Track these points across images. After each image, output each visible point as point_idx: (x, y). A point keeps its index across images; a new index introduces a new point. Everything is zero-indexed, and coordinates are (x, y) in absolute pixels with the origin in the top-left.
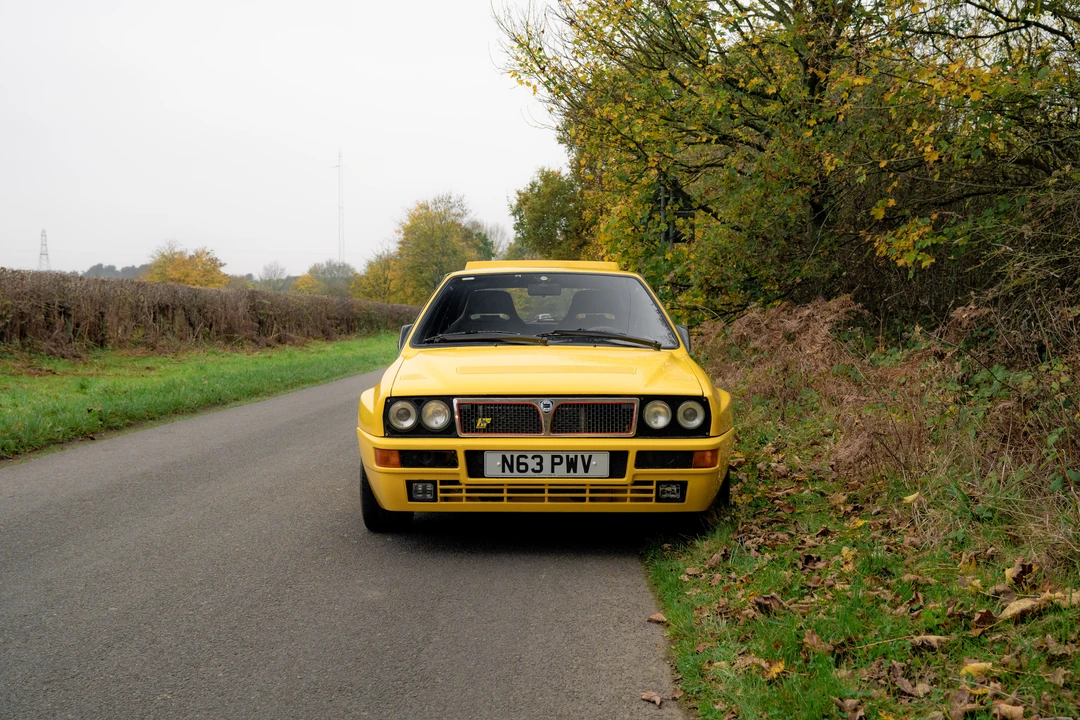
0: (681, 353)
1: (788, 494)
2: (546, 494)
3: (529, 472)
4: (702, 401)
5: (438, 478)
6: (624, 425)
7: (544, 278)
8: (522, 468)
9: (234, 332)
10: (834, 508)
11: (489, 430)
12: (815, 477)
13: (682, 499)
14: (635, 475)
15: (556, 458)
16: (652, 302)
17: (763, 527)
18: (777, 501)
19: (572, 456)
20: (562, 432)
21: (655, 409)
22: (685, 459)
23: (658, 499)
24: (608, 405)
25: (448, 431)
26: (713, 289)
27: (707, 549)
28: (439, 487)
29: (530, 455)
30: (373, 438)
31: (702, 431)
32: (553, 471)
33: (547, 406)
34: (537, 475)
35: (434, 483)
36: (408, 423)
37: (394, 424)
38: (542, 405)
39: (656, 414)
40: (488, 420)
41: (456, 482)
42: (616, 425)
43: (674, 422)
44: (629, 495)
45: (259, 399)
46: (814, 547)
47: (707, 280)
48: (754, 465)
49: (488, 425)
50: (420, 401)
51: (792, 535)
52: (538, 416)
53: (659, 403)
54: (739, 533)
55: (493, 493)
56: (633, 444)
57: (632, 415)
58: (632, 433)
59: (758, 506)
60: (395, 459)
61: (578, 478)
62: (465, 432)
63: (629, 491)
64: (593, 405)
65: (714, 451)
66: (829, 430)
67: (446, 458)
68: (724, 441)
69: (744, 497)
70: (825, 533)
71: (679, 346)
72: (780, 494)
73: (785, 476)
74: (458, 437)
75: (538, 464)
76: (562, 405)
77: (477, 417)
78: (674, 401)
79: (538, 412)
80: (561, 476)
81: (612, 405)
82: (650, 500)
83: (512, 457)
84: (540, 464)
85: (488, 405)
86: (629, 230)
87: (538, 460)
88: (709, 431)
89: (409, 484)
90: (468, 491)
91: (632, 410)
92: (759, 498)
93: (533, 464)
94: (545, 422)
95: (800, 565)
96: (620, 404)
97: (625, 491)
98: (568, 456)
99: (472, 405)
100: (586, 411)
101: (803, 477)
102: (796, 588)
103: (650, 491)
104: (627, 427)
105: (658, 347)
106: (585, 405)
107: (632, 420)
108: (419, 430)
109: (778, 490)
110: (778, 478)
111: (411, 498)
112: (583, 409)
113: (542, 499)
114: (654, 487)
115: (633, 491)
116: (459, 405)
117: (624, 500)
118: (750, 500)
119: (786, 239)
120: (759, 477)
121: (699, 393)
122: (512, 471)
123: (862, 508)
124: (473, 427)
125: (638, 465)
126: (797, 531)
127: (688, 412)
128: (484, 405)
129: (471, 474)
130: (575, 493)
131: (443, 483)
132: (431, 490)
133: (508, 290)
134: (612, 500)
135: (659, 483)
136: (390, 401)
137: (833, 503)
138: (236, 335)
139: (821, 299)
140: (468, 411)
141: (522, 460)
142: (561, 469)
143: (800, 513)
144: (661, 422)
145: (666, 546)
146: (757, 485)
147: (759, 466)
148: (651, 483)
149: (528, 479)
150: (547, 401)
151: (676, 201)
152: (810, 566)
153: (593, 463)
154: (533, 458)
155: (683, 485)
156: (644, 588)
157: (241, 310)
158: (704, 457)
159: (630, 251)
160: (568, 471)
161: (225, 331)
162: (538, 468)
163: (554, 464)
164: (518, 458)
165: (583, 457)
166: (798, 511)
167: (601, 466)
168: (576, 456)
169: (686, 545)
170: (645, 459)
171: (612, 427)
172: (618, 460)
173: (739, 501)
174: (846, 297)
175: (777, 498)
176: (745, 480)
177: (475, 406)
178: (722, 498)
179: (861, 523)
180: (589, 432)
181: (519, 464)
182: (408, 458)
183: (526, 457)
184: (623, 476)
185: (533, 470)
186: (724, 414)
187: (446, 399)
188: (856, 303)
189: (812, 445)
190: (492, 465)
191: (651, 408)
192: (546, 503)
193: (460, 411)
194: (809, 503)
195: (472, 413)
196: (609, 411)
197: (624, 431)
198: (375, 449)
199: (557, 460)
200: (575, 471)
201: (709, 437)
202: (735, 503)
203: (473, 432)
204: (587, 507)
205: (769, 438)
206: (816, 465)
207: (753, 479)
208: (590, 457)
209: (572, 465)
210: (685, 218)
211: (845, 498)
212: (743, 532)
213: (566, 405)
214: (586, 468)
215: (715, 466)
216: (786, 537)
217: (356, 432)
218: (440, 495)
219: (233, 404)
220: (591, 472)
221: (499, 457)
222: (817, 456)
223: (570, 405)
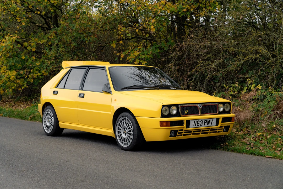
2: (201, 132)
3: (200, 126)
4: (229, 103)
5: (178, 129)
8: (198, 124)
11: (188, 114)
13: (228, 131)
14: (221, 124)
19: (209, 120)
20: (203, 114)
21: (221, 106)
23: (223, 131)
24: (212, 105)
28: (178, 132)
29: (200, 121)
32: (204, 125)
36: (167, 113)
37: (163, 114)
38: (199, 106)
41: (182, 130)
43: (224, 109)
44: (218, 131)
49: (188, 112)
50: (170, 106)
58: (218, 113)
60: (169, 124)
61: (210, 127)
63: (218, 129)
64: (209, 105)
67: (181, 123)
76: (203, 106)
77: (185, 110)
78: (224, 104)
79: (198, 108)
80: (205, 126)
83: (196, 121)
84: (202, 123)
87: (202, 122)
88: (230, 112)
89: (171, 131)
90: (184, 133)
91: (217, 107)
93: (200, 123)
94: (200, 111)
96: (215, 105)
103: (222, 129)
108: (170, 115)
111: (170, 136)
112: (207, 107)
116: (180, 107)
117: (216, 132)
122: (196, 126)
124: (184, 113)
125: (222, 122)
127: (227, 107)
128: (186, 107)
129: (187, 127)
130: (207, 131)
134: (213, 132)
135: (225, 127)
136: (163, 106)
140: (183, 108)
141: (198, 122)
148: (223, 127)
149: (199, 128)
155: (229, 127)
162: (201, 124)
163: (205, 123)
165: (211, 120)
167: (214, 122)
171: (214, 112)
180: (209, 113)
181: (198, 123)
182: (172, 123)
183: (199, 121)
184: (218, 125)
190: (192, 124)
192: (200, 135)
193: (181, 109)
196: (212, 107)
198: (160, 121)
199: (206, 122)
200: (209, 125)
203: (184, 115)
208: (213, 120)
209: (208, 123)
214: (211, 124)
218: (177, 134)
221: (193, 121)
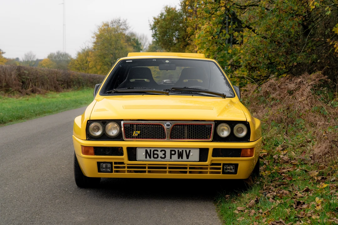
0: (236, 99)
1: (289, 171)
2: (168, 170)
3: (159, 159)
4: (246, 123)
5: (113, 161)
6: (207, 135)
7: (167, 61)
8: (156, 156)
9: (9, 87)
10: (312, 178)
11: (139, 137)
12: (302, 162)
13: (236, 173)
14: (212, 160)
15: (173, 151)
16: (221, 74)
17: (276, 187)
18: (283, 175)
19: (180, 150)
20: (176, 138)
21: (222, 127)
22: (237, 152)
23: (224, 173)
24: (199, 125)
25: (118, 137)
26: (252, 68)
27: (248, 198)
28: (114, 165)
29: (159, 150)
30: (80, 141)
31: (246, 139)
32: (171, 158)
33: (168, 125)
34: (163, 160)
35: (111, 163)
36: (99, 133)
37: (92, 133)
38: (166, 125)
39: (223, 130)
40: (139, 132)
41: (122, 163)
42: (203, 135)
43: (232, 134)
44: (209, 170)
45: (22, 121)
46: (302, 197)
47: (249, 63)
48: (272, 156)
49: (138, 134)
50: (104, 122)
51: (290, 191)
52: (164, 130)
53: (224, 124)
54: (264, 190)
55: (140, 168)
56: (211, 145)
57: (211, 130)
58: (211, 140)
59: (273, 177)
60: (92, 151)
61: (184, 161)
62: (127, 138)
63: (209, 168)
64: (191, 125)
65: (252, 149)
66: (309, 139)
67: (117, 151)
68: (256, 144)
69: (266, 172)
70: (307, 190)
71: (235, 96)
72: (284, 171)
73: (287, 162)
74: (123, 140)
75: (163, 154)
76: (176, 125)
77: (133, 131)
78: (232, 124)
79: (164, 128)
80: (175, 160)
81: (201, 125)
82: (219, 173)
83: (150, 151)
84: (165, 154)
85: (139, 124)
86: (210, 38)
87: (163, 152)
88: (249, 139)
89: (99, 164)
90: (128, 167)
91: (211, 128)
92: (274, 173)
93: (161, 154)
94: (167, 133)
95: (294, 206)
96: (205, 125)
97: (207, 169)
98: (178, 151)
99: (131, 124)
100: (188, 128)
101: (296, 162)
102: (292, 218)
103: (220, 169)
104: (208, 136)
105: (224, 96)
106: (188, 125)
107: (211, 133)
108: (104, 137)
109: (284, 169)
110: (284, 163)
111: (99, 171)
112: (186, 127)
113: (165, 172)
114: (221, 166)
115: (211, 168)
116: (124, 124)
117: (207, 172)
118: (270, 174)
119: (289, 43)
120: (274, 162)
121: (244, 119)
122: (150, 157)
123: (326, 178)
124: (131, 136)
125: (213, 156)
126: (293, 189)
127: (239, 129)
128: (137, 125)
129: (130, 159)
130: (182, 169)
131: (116, 163)
132: (110, 167)
133: (149, 67)
134: (200, 172)
135: (224, 165)
136: (90, 122)
137: (311, 176)
138: (10, 89)
139: (306, 73)
140: (129, 127)
141: (155, 152)
142: (175, 157)
143: (295, 181)
144: (225, 134)
145: (227, 196)
146: (273, 166)
147: (274, 156)
148: (220, 164)
149: (159, 162)
150: (168, 123)
151: (234, 23)
152: (300, 207)
153: (191, 154)
154: (161, 151)
155: (236, 166)
156: (216, 216)
157: (13, 76)
158: (247, 152)
159: (211, 48)
160: (179, 158)
161: (5, 87)
162: (163, 156)
163: (171, 154)
164: (154, 151)
165: (186, 151)
166: (294, 179)
167: (195, 156)
168: (183, 151)
169: (237, 195)
170: (217, 152)
171: (201, 136)
172: (203, 153)
173: (264, 174)
174: (319, 73)
175: (283, 173)
176: (267, 164)
177: (132, 125)
178: (255, 172)
179: (325, 186)
180: (189, 139)
181: (154, 154)
182: (98, 151)
183: (157, 151)
184: (206, 161)
185: (161, 157)
186: (257, 130)
187: (118, 121)
188: (325, 75)
189: (301, 146)
190: (141, 155)
191: (221, 127)
192: (167, 174)
193: (124, 127)
194: (299, 175)
195: (131, 129)
196: (199, 128)
197: (207, 138)
198: (82, 146)
199: (173, 152)
200: (182, 158)
201: (249, 142)
202: (262, 175)
203: (131, 138)
204: (188, 176)
205: (280, 143)
206: (303, 157)
207: (271, 163)
208: (190, 151)
209: (180, 155)
210: (239, 32)
211: (317, 173)
212: (266, 189)
213: (178, 125)
214: (188, 157)
215: (252, 156)
216: (287, 192)
217: (72, 138)
218: (114, 169)
219: (9, 123)
220: (190, 159)
221: (144, 150)
222: (303, 152)
223: (180, 125)
